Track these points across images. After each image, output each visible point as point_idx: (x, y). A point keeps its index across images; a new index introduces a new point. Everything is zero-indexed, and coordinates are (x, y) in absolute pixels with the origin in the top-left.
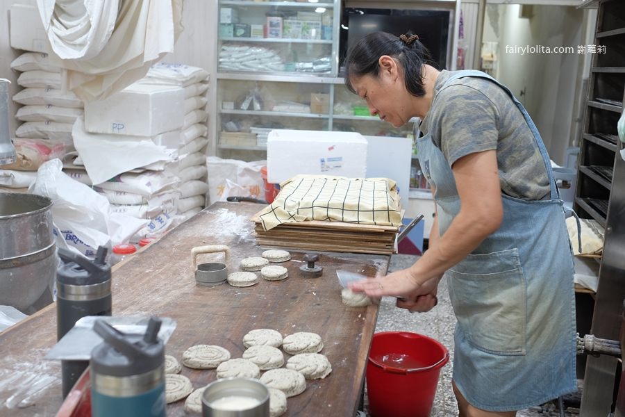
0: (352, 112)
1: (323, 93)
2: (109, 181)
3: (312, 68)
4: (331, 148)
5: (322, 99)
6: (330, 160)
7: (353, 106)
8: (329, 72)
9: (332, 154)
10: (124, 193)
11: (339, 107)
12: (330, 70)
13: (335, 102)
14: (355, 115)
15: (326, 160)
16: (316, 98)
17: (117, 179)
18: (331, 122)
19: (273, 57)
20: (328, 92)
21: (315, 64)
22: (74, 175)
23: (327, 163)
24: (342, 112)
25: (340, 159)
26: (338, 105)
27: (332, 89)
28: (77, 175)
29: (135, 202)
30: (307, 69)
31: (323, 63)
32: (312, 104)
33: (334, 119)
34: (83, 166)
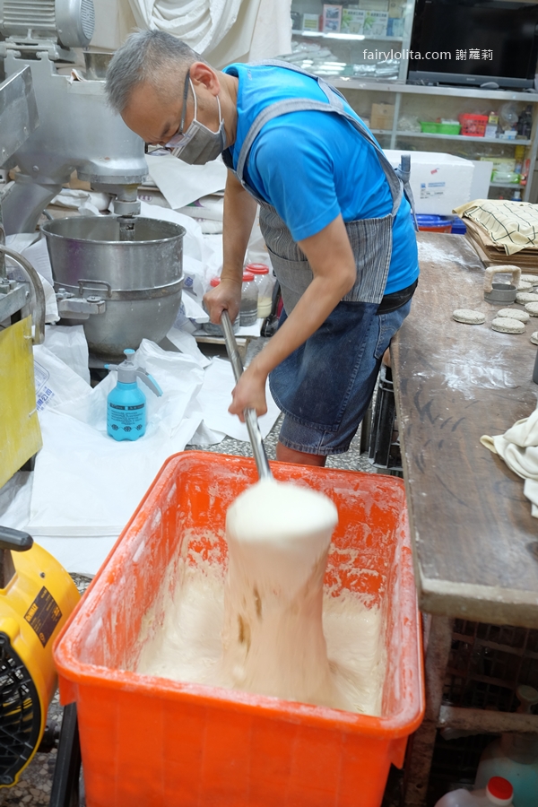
0: (419, 128)
1: (386, 103)
2: (189, 205)
3: (374, 72)
4: (434, 172)
5: (385, 111)
6: (431, 185)
7: (419, 122)
8: (395, 78)
9: (435, 179)
10: (202, 219)
11: (404, 121)
12: (397, 74)
13: (401, 115)
14: (422, 132)
15: (427, 186)
16: (378, 109)
17: (196, 204)
18: (393, 140)
19: (328, 56)
20: (393, 103)
21: (379, 67)
22: (142, 197)
23: (427, 189)
24: (408, 128)
25: (442, 184)
26: (403, 119)
27: (398, 98)
28: (146, 198)
29: (216, 231)
30: (368, 72)
31: (386, 65)
32: (373, 117)
33: (398, 137)
34: (156, 187)
